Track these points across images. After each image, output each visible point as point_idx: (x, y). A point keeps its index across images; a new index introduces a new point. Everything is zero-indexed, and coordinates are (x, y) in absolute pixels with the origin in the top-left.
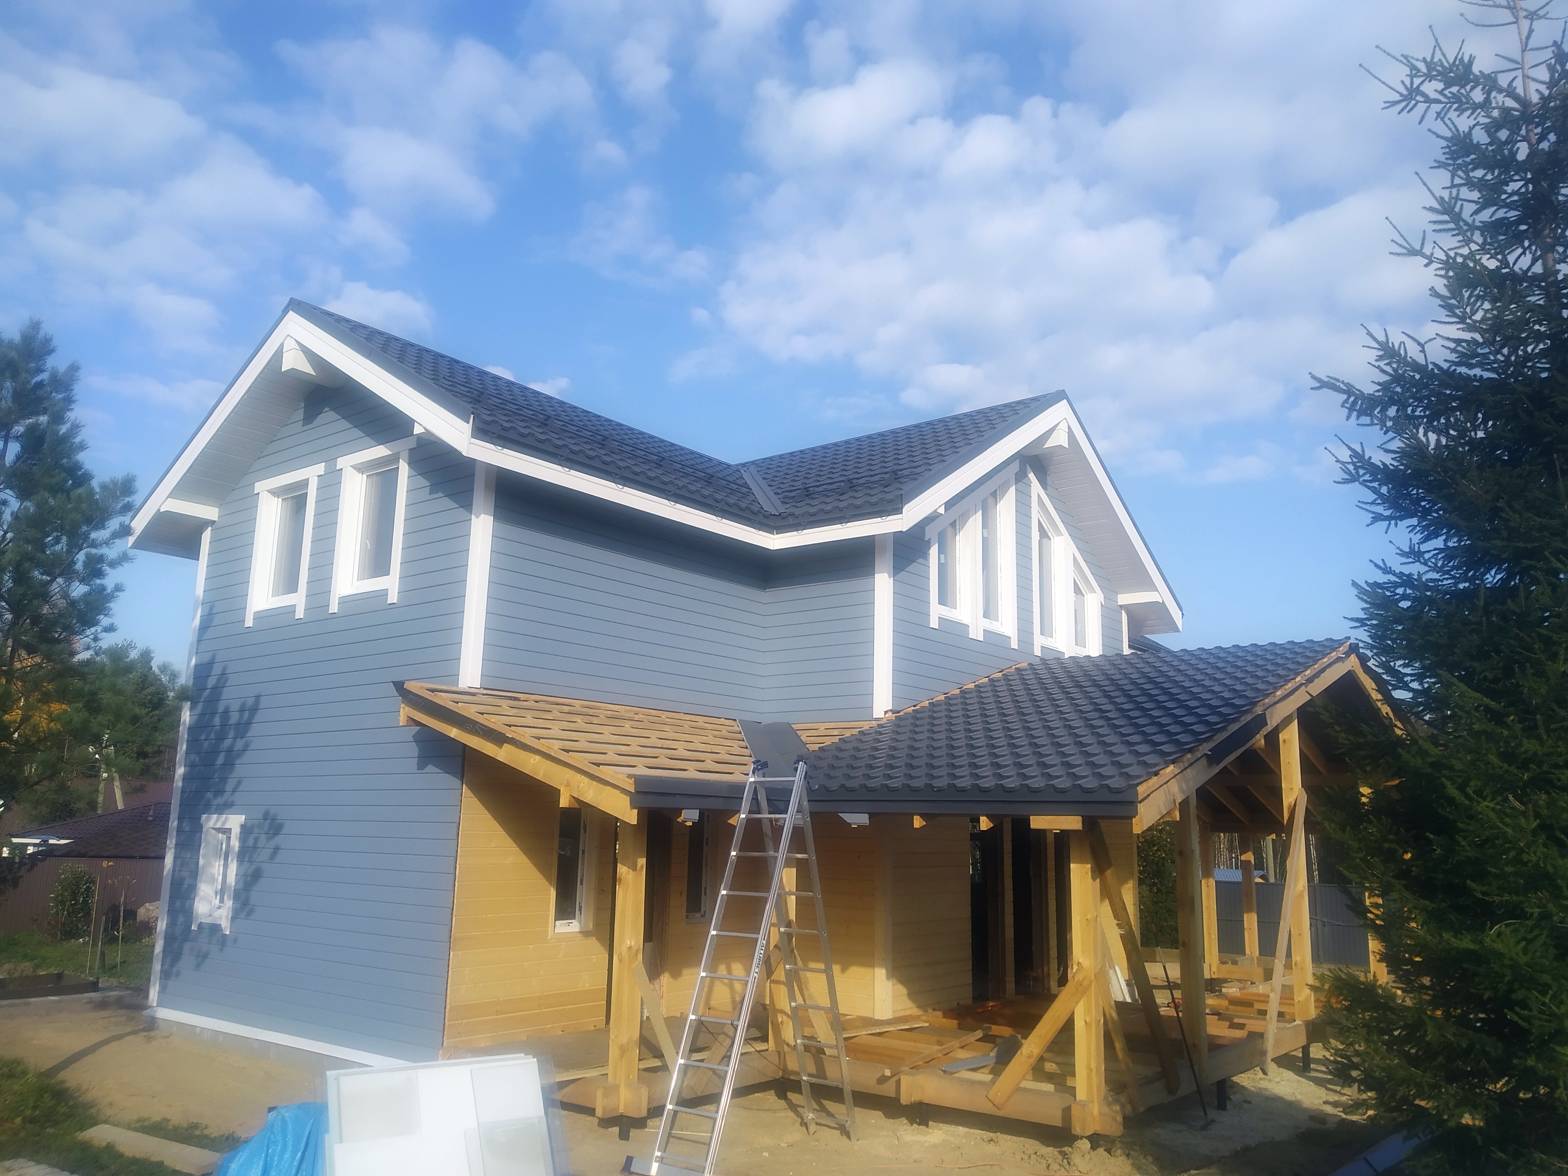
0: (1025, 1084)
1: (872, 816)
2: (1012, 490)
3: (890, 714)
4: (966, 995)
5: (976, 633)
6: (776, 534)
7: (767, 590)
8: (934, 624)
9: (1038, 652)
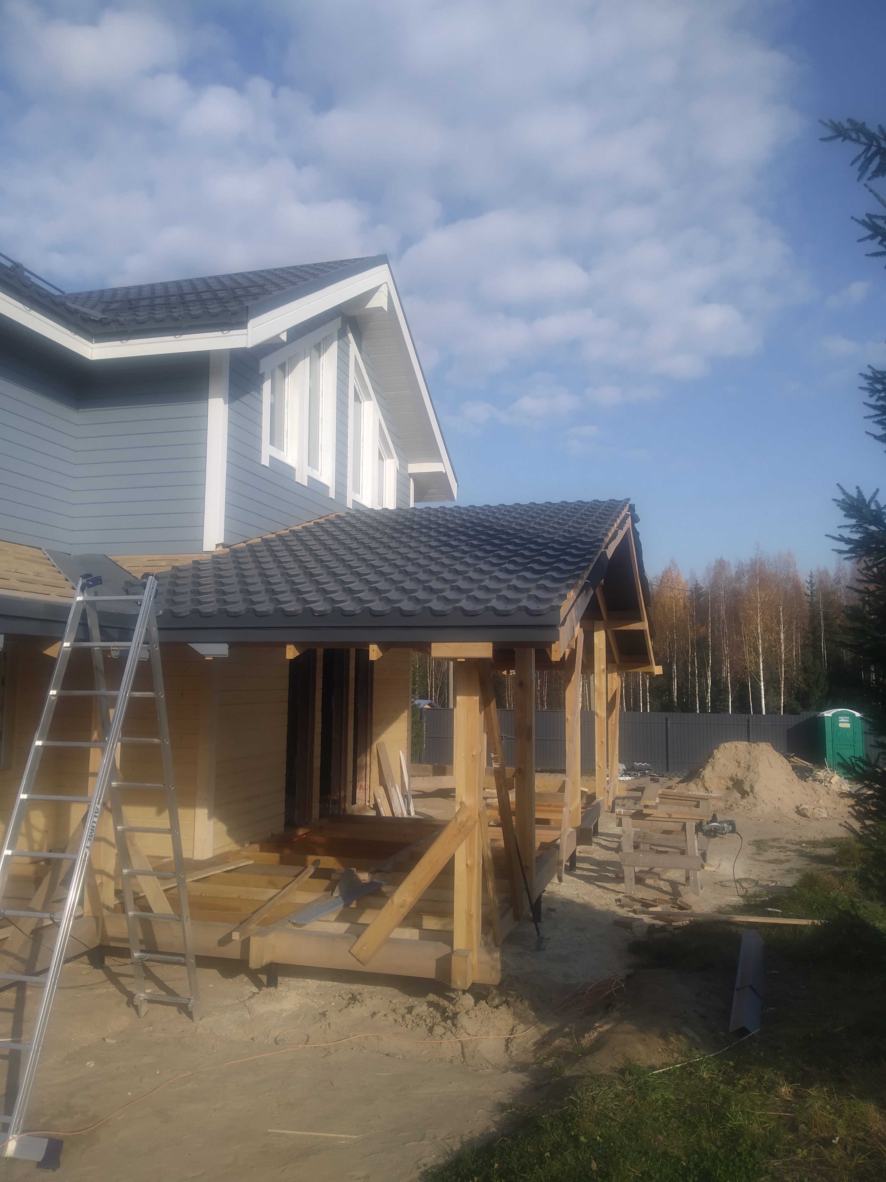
0: (394, 935)
1: (232, 646)
2: (335, 345)
3: (220, 548)
4: (278, 825)
5: (301, 478)
6: (96, 342)
7: (80, 410)
8: (265, 461)
9: (350, 505)
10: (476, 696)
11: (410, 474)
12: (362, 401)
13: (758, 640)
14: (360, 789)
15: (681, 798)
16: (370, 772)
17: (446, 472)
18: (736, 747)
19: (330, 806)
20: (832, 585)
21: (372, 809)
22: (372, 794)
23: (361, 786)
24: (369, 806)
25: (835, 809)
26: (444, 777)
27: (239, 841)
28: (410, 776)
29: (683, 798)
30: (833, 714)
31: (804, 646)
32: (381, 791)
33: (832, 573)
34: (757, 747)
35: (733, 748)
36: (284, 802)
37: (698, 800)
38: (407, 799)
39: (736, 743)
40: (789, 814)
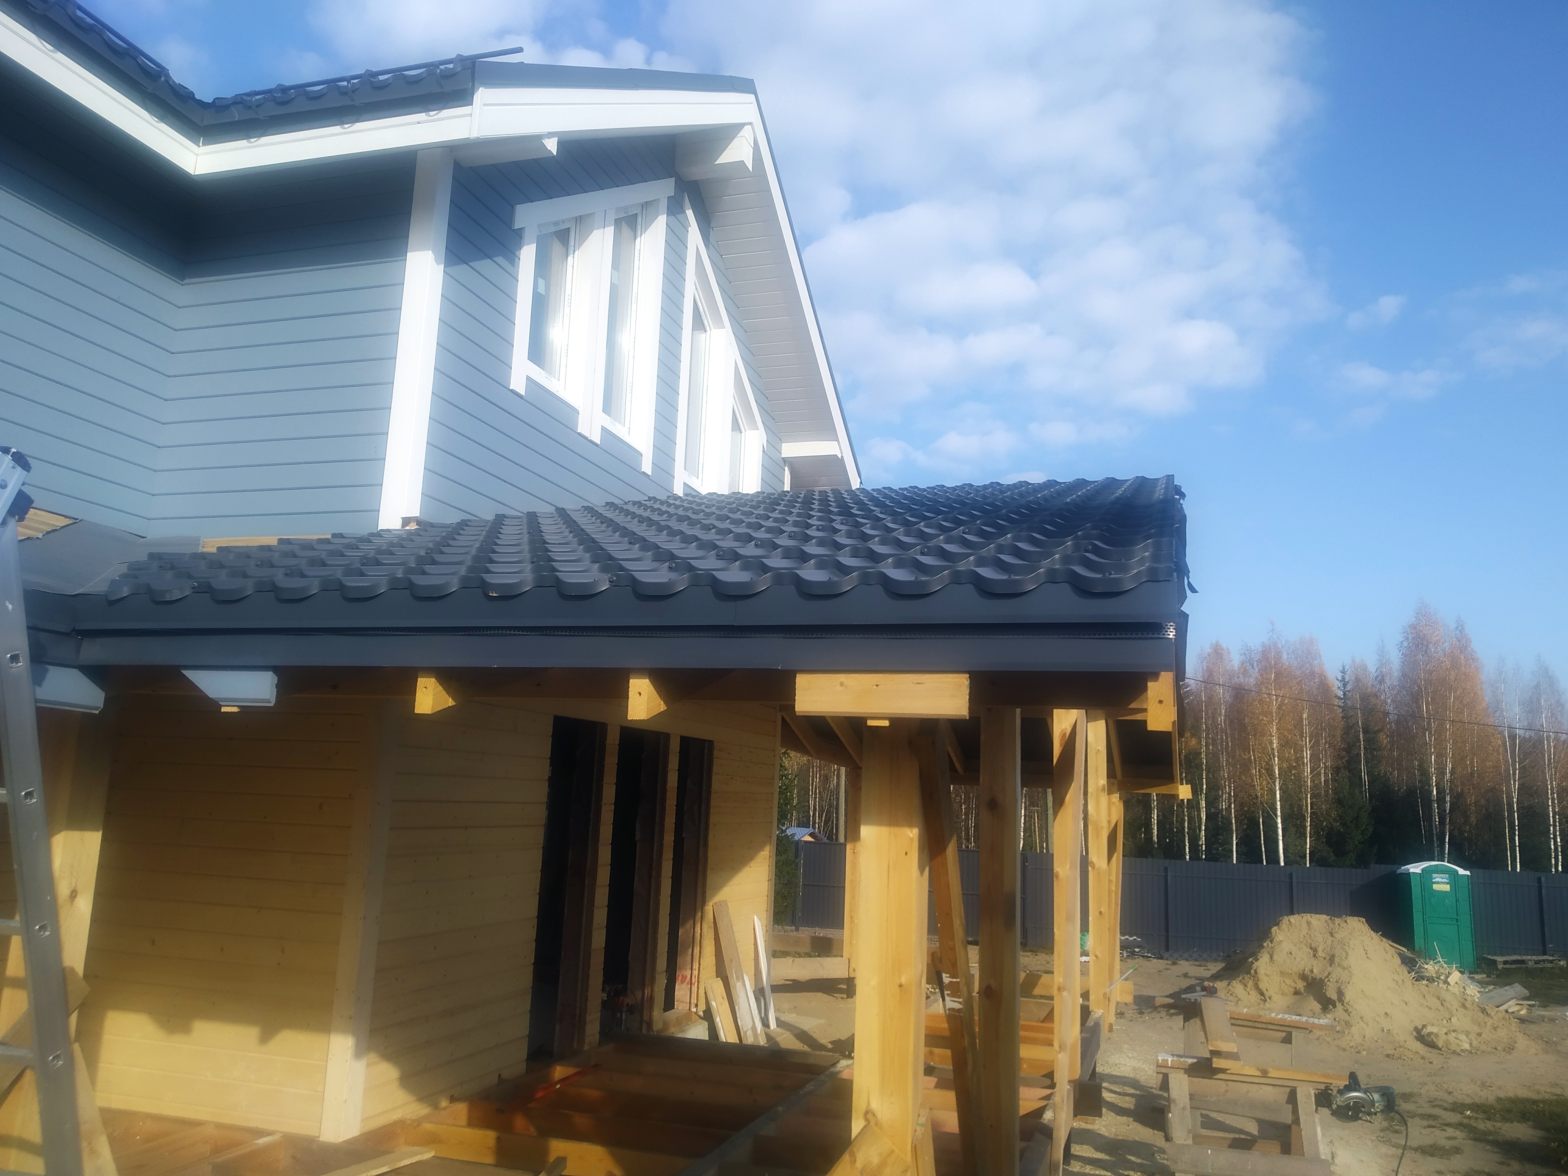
2: (662, 221)
3: (411, 527)
4: (513, 1060)
5: (589, 429)
6: (204, 145)
7: (186, 281)
8: (518, 384)
9: (679, 491)
10: (910, 825)
11: (785, 460)
12: (708, 328)
13: (1274, 757)
14: (682, 982)
15: (1257, 1025)
16: (700, 953)
17: (842, 456)
18: (1308, 923)
19: (624, 1017)
20: (1373, 686)
21: (701, 1018)
22: (702, 992)
23: (684, 978)
24: (696, 1013)
25: (1479, 1034)
26: (828, 959)
27: (427, 1097)
28: (775, 954)
29: (1260, 1025)
30: (1423, 870)
31: (1337, 770)
32: (718, 987)
33: (1372, 668)
34: (1343, 925)
35: (1304, 925)
36: (527, 1017)
37: (1289, 1029)
38: (765, 1000)
39: (1308, 917)
40: (1408, 1043)
